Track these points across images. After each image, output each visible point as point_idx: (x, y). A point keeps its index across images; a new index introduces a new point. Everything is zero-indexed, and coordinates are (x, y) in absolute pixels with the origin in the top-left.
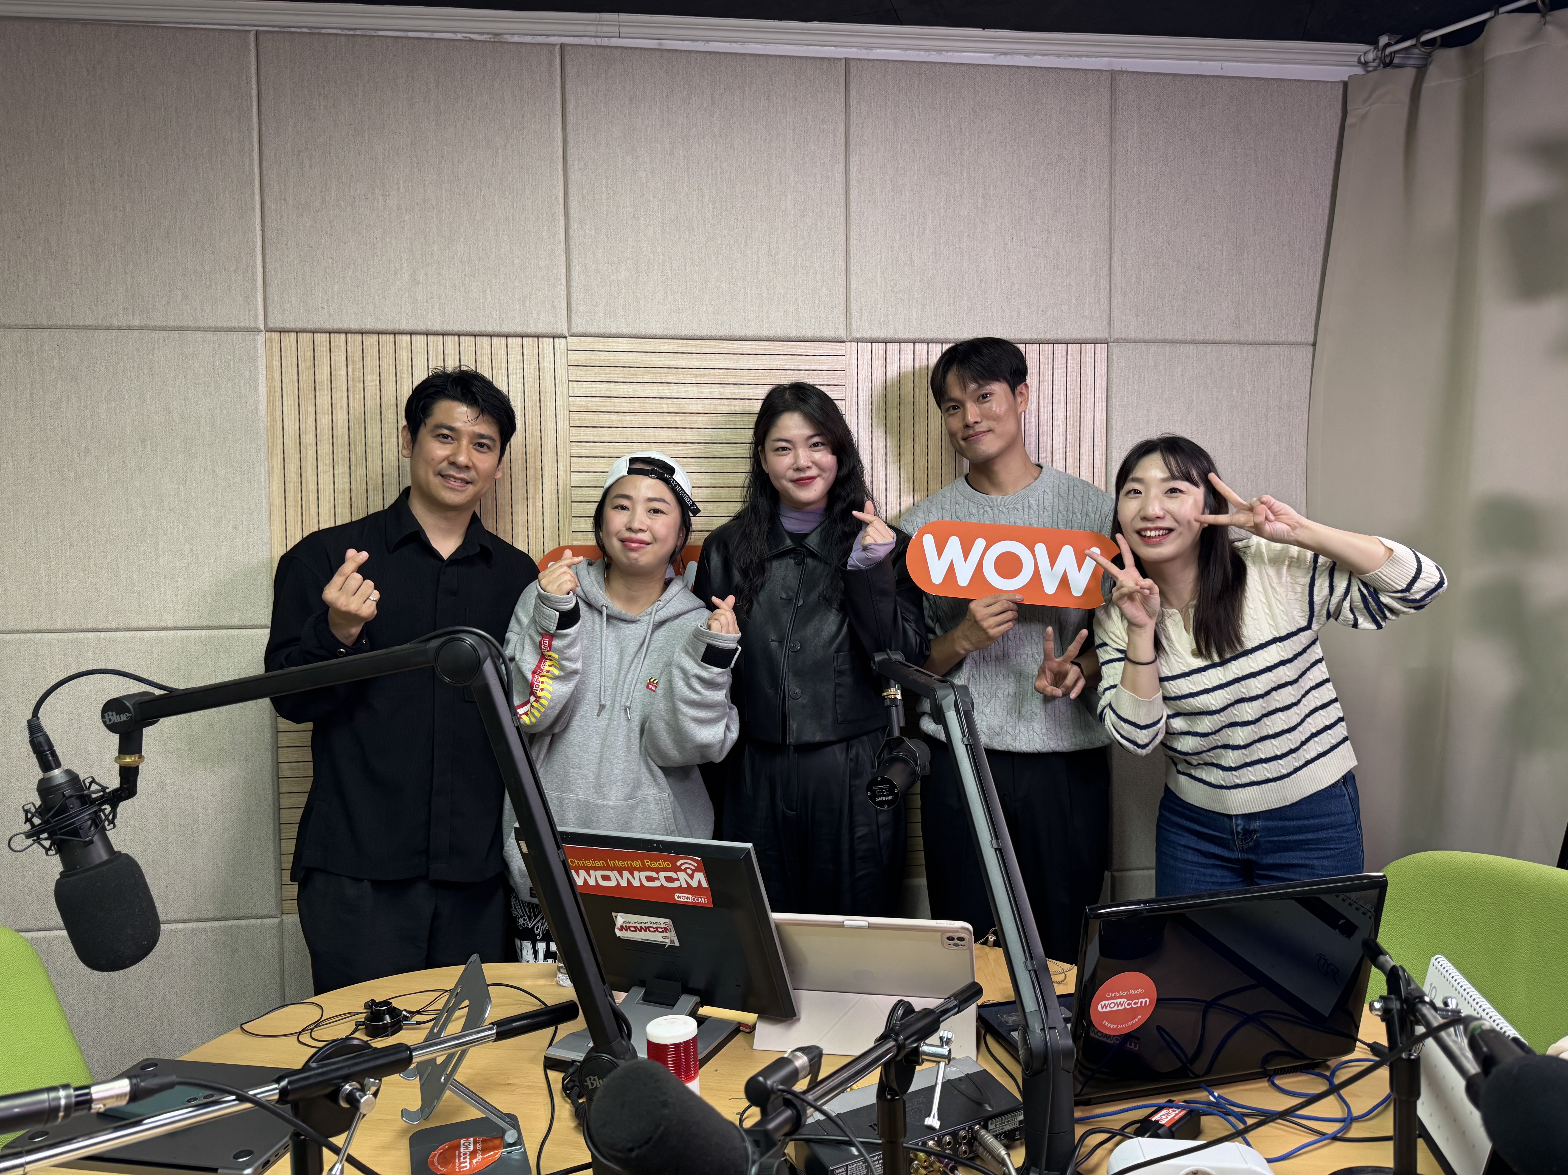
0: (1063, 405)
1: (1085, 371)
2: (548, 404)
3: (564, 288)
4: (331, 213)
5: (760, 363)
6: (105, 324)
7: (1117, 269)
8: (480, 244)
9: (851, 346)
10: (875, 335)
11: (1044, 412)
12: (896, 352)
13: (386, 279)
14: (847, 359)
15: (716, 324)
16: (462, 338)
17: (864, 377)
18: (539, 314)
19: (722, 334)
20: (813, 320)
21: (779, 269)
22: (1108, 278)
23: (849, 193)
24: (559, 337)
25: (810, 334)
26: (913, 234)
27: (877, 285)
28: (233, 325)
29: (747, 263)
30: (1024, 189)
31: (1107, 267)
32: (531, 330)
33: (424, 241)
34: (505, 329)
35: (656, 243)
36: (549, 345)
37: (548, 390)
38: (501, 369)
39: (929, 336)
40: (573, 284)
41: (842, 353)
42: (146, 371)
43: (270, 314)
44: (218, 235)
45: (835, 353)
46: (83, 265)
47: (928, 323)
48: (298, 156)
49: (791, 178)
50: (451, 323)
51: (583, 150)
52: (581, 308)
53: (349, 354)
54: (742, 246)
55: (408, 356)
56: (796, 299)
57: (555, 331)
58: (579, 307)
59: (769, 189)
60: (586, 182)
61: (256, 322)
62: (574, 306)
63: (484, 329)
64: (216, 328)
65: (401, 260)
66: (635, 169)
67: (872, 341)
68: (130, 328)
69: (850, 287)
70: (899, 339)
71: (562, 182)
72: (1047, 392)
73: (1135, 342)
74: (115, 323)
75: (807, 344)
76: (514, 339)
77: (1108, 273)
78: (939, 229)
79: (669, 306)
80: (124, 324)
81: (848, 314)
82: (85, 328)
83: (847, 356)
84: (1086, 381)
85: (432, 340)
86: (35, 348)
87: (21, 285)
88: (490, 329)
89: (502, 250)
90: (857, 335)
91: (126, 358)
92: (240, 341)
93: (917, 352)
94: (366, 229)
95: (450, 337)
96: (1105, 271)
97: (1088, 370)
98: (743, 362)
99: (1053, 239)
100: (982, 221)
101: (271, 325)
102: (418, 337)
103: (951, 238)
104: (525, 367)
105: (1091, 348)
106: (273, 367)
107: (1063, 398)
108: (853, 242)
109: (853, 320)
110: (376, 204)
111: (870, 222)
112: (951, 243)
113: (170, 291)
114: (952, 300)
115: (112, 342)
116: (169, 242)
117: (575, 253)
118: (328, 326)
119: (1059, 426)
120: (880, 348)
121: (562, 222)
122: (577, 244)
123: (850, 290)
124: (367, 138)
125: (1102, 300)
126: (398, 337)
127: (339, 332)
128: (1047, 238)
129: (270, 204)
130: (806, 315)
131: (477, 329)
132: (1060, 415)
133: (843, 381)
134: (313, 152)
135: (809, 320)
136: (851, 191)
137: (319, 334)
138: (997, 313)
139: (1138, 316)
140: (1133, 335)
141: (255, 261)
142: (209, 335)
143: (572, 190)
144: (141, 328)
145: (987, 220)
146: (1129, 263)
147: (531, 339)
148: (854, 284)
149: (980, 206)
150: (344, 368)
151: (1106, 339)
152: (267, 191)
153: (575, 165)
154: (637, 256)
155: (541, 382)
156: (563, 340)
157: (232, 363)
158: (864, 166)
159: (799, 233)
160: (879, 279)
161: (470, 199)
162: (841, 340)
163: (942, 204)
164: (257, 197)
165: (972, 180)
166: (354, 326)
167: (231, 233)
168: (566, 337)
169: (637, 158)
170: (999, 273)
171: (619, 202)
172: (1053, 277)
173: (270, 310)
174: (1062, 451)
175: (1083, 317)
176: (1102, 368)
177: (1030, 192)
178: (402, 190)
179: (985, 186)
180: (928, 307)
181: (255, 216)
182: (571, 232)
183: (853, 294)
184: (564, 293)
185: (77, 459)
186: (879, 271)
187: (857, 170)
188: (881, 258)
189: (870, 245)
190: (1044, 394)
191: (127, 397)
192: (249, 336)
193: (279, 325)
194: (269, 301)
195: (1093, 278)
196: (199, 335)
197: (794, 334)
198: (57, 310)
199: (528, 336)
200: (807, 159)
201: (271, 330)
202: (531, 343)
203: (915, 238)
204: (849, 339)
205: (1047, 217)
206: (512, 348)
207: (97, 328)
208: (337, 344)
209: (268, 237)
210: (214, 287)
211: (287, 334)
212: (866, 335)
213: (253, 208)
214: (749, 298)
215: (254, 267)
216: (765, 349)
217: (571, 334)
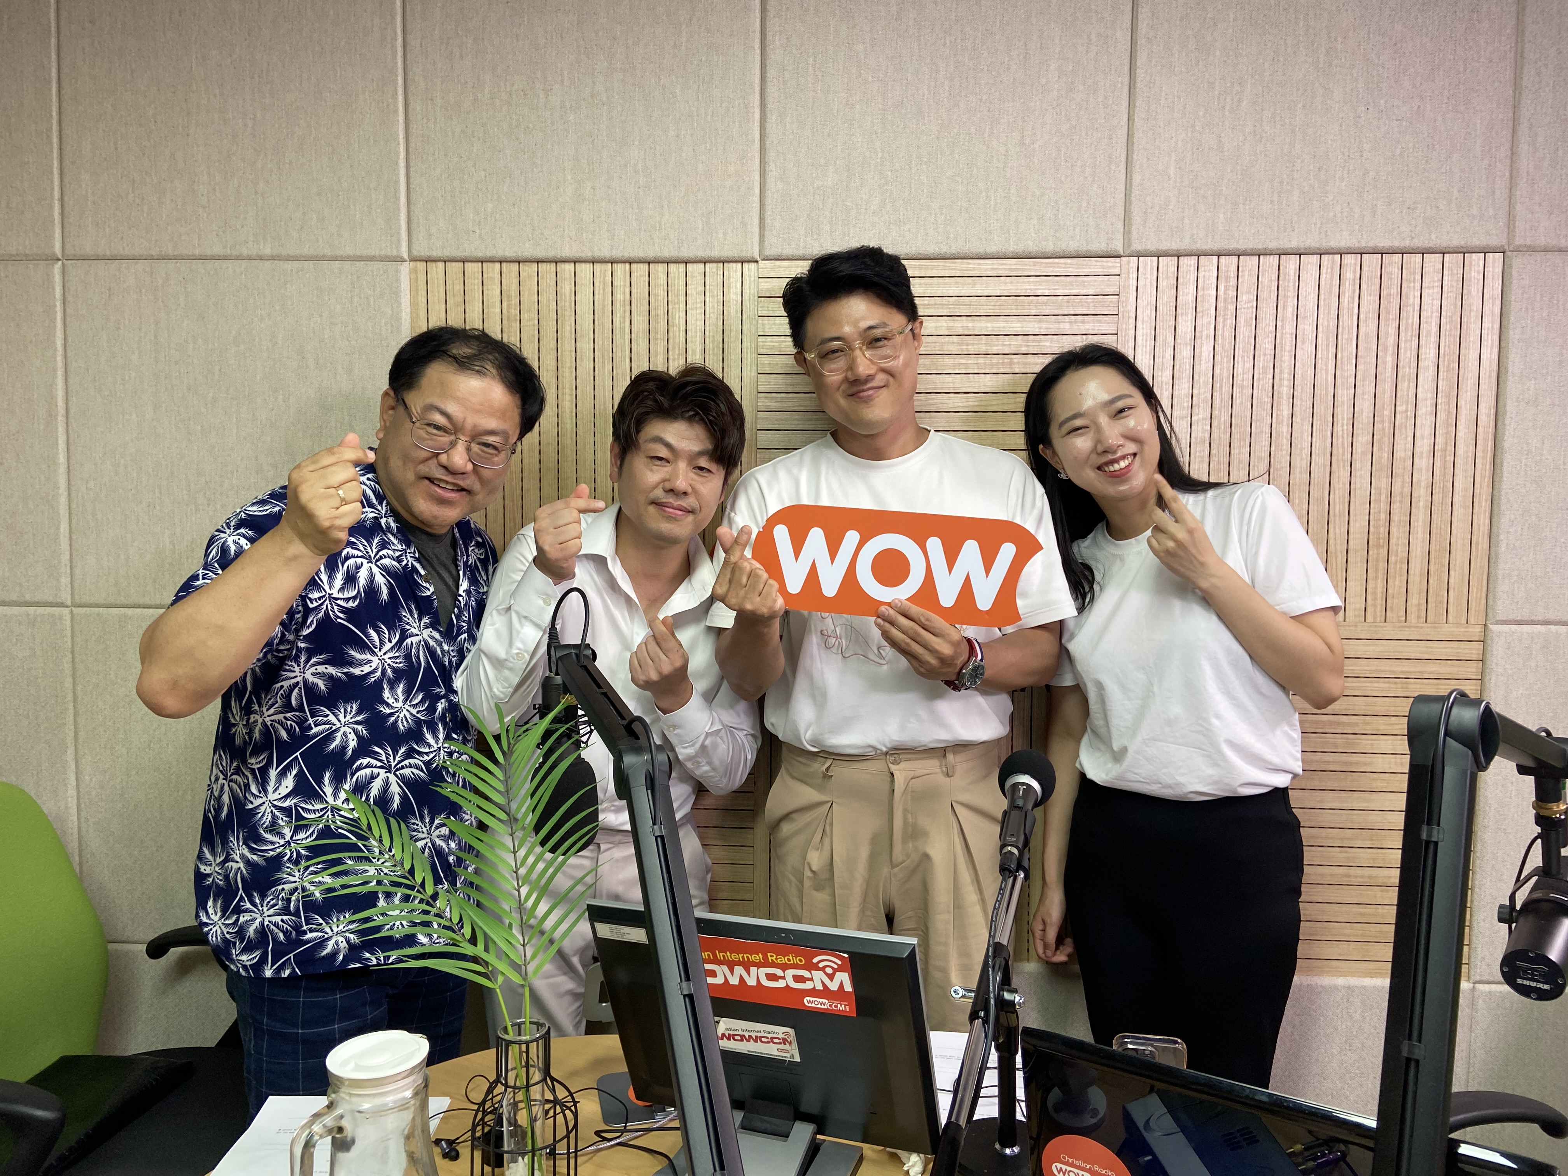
0: (1434, 338)
1: (1469, 292)
2: (733, 345)
3: (757, 199)
4: (484, 114)
5: (1003, 288)
6: (234, 253)
7: (1524, 148)
8: (658, 147)
9: (1129, 262)
10: (1165, 246)
11: (1405, 348)
12: (1192, 269)
13: (546, 194)
14: (1122, 280)
15: (948, 238)
16: (634, 266)
17: (1145, 303)
18: (725, 234)
19: (954, 252)
20: (1077, 230)
21: (1034, 163)
22: (1508, 162)
23: (1136, 56)
24: (749, 262)
25: (1072, 246)
26: (1224, 108)
27: (1169, 178)
28: (373, 253)
29: (992, 156)
30: (1387, 40)
31: (1507, 146)
32: (716, 254)
33: (591, 146)
34: (685, 253)
35: (874, 136)
36: (736, 271)
37: (734, 328)
38: (679, 304)
39: (1241, 246)
40: (769, 194)
41: (1117, 271)
42: (277, 308)
43: (414, 240)
44: (356, 145)
45: (1106, 272)
46: (210, 184)
47: (1241, 228)
48: (447, 44)
49: (1057, 41)
50: (621, 247)
51: (786, 19)
52: (777, 224)
53: (504, 287)
54: (986, 135)
55: (571, 290)
56: (1056, 201)
57: (744, 254)
58: (774, 222)
59: (1025, 57)
60: (789, 62)
61: (398, 251)
62: (768, 221)
63: (659, 255)
64: (354, 256)
65: (564, 170)
66: (850, 42)
67: (1159, 255)
68: (261, 258)
69: (1131, 183)
70: (1198, 250)
71: (759, 64)
72: (1410, 321)
73: (1546, 250)
74: (245, 252)
75: (1069, 261)
76: (695, 265)
77: (1509, 153)
78: (1260, 100)
79: (887, 217)
80: (254, 253)
81: (1127, 219)
82: (213, 258)
83: (1122, 276)
84: (1470, 305)
85: (599, 269)
86: (160, 282)
87: (145, 208)
88: (666, 254)
89: (684, 155)
90: (1137, 246)
91: (256, 292)
92: (382, 272)
93: (1222, 268)
94: (524, 133)
95: (620, 265)
96: (1504, 151)
97: (1474, 290)
98: (981, 287)
99: (1429, 107)
100: (1323, 87)
101: (415, 253)
102: (583, 265)
103: (1279, 111)
104: (707, 300)
105: (1479, 260)
106: (418, 304)
107: (1434, 329)
108: (1138, 122)
109: (1134, 227)
110: (536, 101)
111: (1163, 94)
112: (1278, 119)
113: (304, 214)
114: (1276, 195)
115: (241, 273)
116: (303, 156)
117: (771, 155)
118: (480, 254)
119: (1427, 368)
120: (1170, 263)
121: (757, 116)
122: (775, 142)
123: (1131, 186)
124: (526, 18)
125: (1498, 193)
126: (561, 266)
127: (492, 261)
128: (1419, 107)
129: (417, 106)
130: (1068, 223)
131: (651, 254)
132: (1429, 353)
133: (1116, 309)
134: (464, 39)
135: (1072, 228)
136: (1138, 54)
137: (470, 264)
138: (1342, 213)
139: (1552, 213)
140: (1542, 241)
141: (398, 176)
142: (347, 264)
143: (771, 74)
144: (273, 258)
145: (1331, 85)
146: (1540, 139)
147: (714, 265)
148: (1137, 178)
149: (1321, 65)
150: (498, 304)
151: (1503, 246)
152: (411, 89)
153: (776, 41)
154: (849, 154)
155: (725, 318)
156: (753, 266)
157: (372, 299)
158: (1157, 18)
159: (1063, 113)
160: (1172, 171)
161: (647, 91)
162: (1116, 254)
163: (1266, 66)
164: (401, 98)
165: (1311, 30)
166: (509, 253)
167: (372, 142)
168: (757, 262)
169: (854, 27)
170: (1346, 157)
171: (829, 86)
172: (1427, 161)
173: (414, 236)
174: (1430, 402)
175: (1468, 216)
176: (1494, 287)
177: (1395, 44)
178: (566, 83)
179: (1330, 37)
180: (1241, 206)
181: (398, 121)
182: (768, 126)
183: (1135, 192)
184: (757, 205)
185: (203, 410)
186: (1173, 159)
187: (1148, 24)
188: (1176, 143)
189: (1162, 126)
190: (1407, 324)
191: (257, 339)
192: (391, 266)
193: (425, 253)
194: (414, 225)
195: (1486, 162)
196: (337, 264)
197: (1050, 247)
198: (183, 238)
199: (711, 262)
200: (1078, 15)
201: (414, 260)
202: (714, 270)
203: (1227, 113)
204: (1127, 253)
205: (1419, 79)
206: (692, 277)
207: (225, 258)
208: (490, 275)
209: (412, 145)
210: (352, 207)
211: (434, 264)
212: (1151, 247)
213: (396, 111)
214: (992, 203)
215: (397, 182)
216: (1010, 270)
217: (762, 257)
